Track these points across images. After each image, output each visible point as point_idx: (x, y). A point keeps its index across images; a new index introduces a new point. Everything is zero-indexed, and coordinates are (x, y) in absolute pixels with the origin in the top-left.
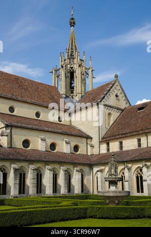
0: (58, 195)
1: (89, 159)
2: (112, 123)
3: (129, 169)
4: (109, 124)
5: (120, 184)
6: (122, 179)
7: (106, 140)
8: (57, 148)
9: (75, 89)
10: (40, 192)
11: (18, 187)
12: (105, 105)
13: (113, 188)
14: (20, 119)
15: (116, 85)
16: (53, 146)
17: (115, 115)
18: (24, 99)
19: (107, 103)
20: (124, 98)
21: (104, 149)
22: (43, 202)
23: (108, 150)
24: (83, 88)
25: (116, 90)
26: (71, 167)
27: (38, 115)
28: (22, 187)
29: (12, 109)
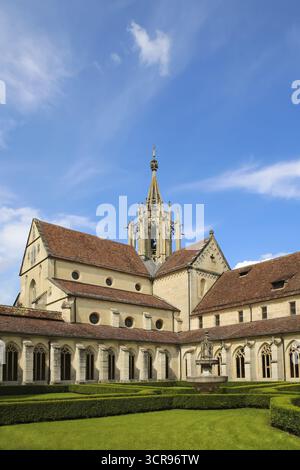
0: (136, 381)
1: (176, 338)
2: (205, 291)
3: (227, 349)
4: (202, 293)
5: (215, 367)
6: (217, 362)
7: (198, 313)
8: (134, 323)
9: (158, 248)
10: (113, 378)
11: (84, 370)
12: (198, 269)
13: (206, 373)
14: (85, 287)
15: (210, 245)
16: (129, 321)
17: (210, 281)
18: (92, 262)
19: (199, 267)
20: (222, 260)
21: (195, 325)
22: (117, 390)
23: (201, 326)
24: (168, 247)
25: (212, 250)
26: (152, 347)
27: (109, 281)
28: (90, 372)
29: (75, 275)
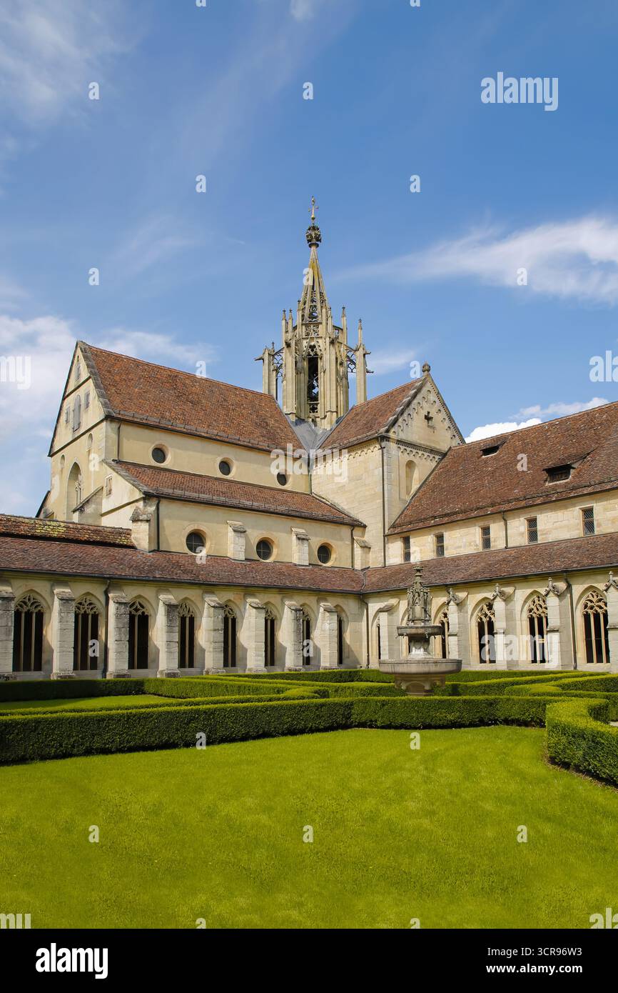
0: (278, 671)
1: (358, 581)
2: (415, 486)
3: (460, 605)
4: (408, 493)
5: (436, 642)
6: (441, 630)
7: (402, 531)
8: (275, 551)
9: (321, 400)
10: (234, 665)
11: (176, 649)
12: (399, 442)
13: (418, 653)
14: (180, 478)
15: (424, 390)
16: (264, 547)
17: (425, 466)
18: (191, 428)
19: (402, 436)
20: (447, 423)
21: (395, 553)
22: (240, 689)
23: (407, 556)
24: (341, 397)
25: (426, 404)
26: (311, 600)
27: (225, 467)
28: (187, 652)
29: (159, 454)
